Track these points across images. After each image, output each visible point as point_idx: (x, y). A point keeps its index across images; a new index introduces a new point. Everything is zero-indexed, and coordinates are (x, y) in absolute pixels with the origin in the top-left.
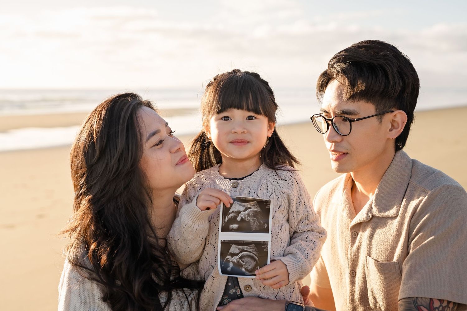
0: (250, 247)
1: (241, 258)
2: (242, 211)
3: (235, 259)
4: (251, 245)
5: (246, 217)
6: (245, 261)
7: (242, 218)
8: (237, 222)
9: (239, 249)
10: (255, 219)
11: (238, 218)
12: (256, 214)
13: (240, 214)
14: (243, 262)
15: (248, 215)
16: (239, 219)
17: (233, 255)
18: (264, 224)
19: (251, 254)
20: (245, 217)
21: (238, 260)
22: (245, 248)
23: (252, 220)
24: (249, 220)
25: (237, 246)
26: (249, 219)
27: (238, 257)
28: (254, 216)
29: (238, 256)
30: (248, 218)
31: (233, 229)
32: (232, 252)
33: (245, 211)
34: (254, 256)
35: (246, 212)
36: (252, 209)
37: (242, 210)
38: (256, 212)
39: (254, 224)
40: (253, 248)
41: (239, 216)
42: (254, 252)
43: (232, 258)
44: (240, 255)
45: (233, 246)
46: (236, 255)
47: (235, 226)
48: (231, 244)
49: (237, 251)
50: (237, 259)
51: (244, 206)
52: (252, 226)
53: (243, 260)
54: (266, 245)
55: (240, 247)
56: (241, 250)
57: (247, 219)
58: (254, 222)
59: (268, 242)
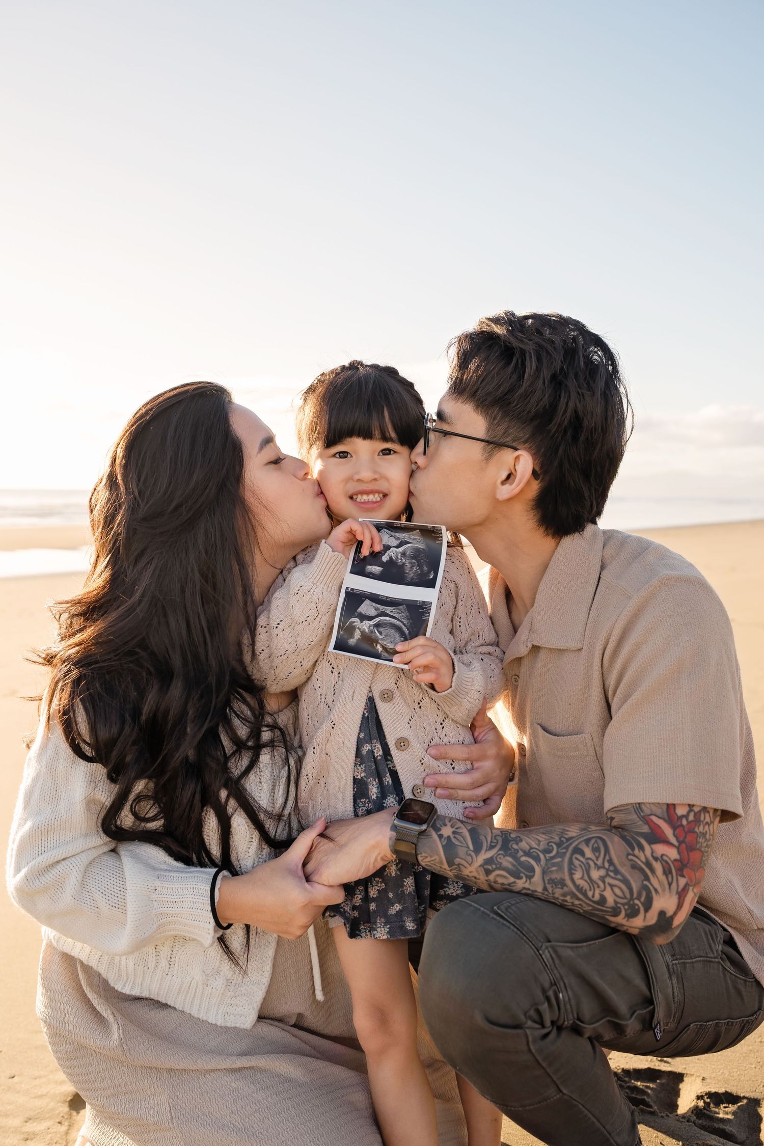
0: (397, 611)
1: (377, 626)
2: (393, 547)
3: (366, 626)
4: (400, 607)
5: (399, 557)
6: (384, 633)
7: (391, 558)
8: (381, 564)
9: (376, 609)
10: (414, 563)
11: (383, 557)
12: (417, 555)
13: (388, 552)
14: (380, 633)
15: (404, 554)
16: (385, 558)
17: (363, 618)
18: (429, 572)
19: (397, 623)
20: (397, 557)
21: (372, 628)
22: (388, 610)
23: (409, 563)
24: (404, 564)
25: (374, 604)
26: (404, 561)
27: (371, 623)
28: (413, 557)
29: (373, 621)
30: (402, 560)
31: (371, 573)
32: (363, 613)
33: (397, 547)
34: (403, 626)
35: (401, 549)
36: (409, 545)
37: (392, 545)
38: (417, 550)
39: (411, 571)
40: (402, 612)
41: (386, 554)
42: (402, 620)
43: (362, 622)
44: (378, 619)
45: (367, 602)
46: (370, 618)
47: (376, 569)
48: (363, 599)
49: (373, 612)
50: (370, 626)
51: (398, 539)
52: (407, 573)
53: (381, 630)
54: (426, 608)
55: (378, 606)
56: (379, 612)
57: (400, 561)
58: (412, 568)
59: (431, 603)
